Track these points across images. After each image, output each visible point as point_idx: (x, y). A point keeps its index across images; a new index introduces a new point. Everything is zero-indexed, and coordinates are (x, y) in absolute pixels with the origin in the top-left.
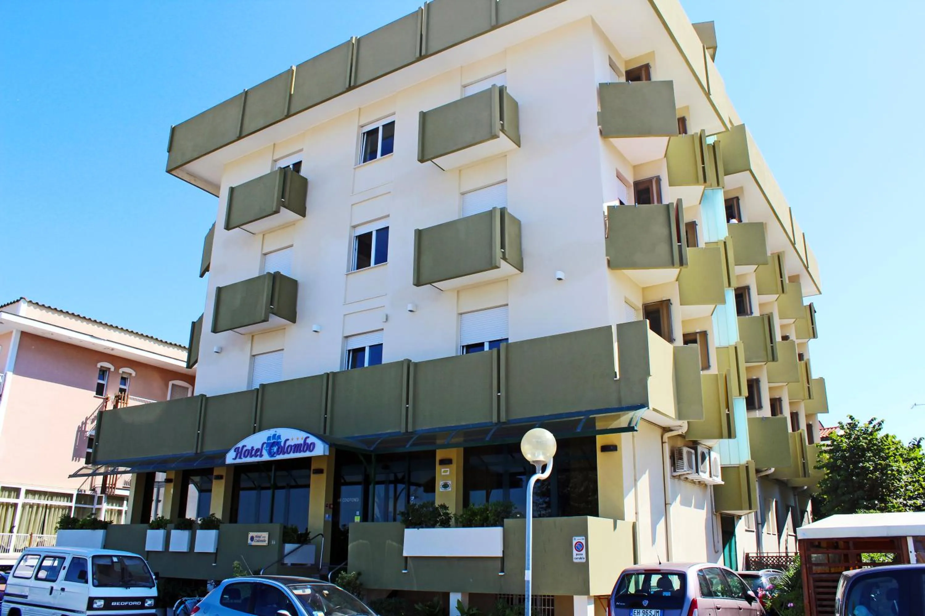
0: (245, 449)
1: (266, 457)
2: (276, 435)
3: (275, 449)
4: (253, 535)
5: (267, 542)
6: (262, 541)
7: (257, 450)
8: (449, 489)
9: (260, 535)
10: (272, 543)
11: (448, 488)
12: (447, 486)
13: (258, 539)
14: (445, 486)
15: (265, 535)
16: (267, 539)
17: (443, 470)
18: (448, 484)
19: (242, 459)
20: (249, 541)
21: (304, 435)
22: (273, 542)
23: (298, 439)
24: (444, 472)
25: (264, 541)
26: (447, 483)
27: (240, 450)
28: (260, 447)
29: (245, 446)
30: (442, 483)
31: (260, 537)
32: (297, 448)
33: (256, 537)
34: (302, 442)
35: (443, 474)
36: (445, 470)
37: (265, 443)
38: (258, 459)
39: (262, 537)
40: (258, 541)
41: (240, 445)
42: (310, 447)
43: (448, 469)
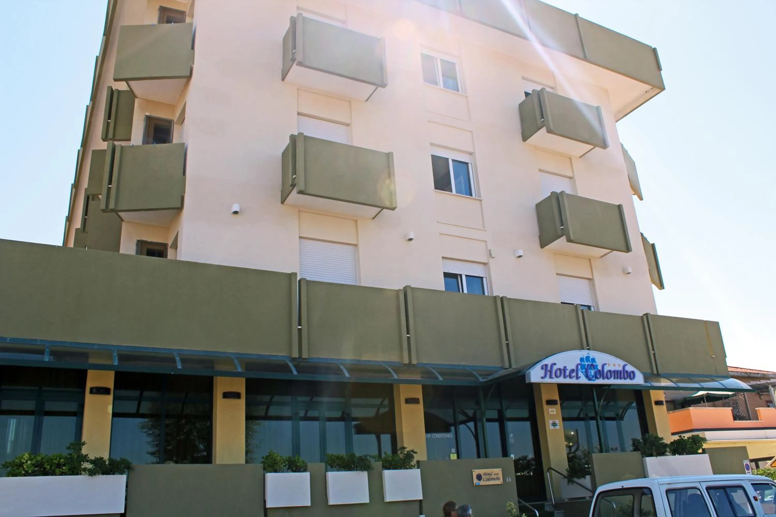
0: (555, 368)
1: (583, 380)
2: (589, 357)
3: (592, 372)
4: (481, 473)
5: (501, 480)
6: (493, 479)
7: (573, 371)
8: (558, 427)
9: (490, 473)
10: (507, 481)
11: (556, 427)
12: (556, 424)
13: (488, 477)
14: (554, 424)
15: (498, 471)
16: (501, 476)
17: (550, 410)
18: (556, 422)
19: (553, 378)
20: (475, 481)
21: (622, 363)
22: (509, 480)
23: (614, 365)
24: (551, 411)
25: (498, 479)
26: (554, 422)
27: (549, 368)
28: (574, 367)
29: (555, 364)
30: (551, 422)
31: (490, 474)
32: (617, 374)
33: (485, 474)
34: (620, 369)
35: (550, 413)
36: (552, 410)
37: (579, 364)
38: (573, 381)
39: (493, 474)
40: (488, 480)
41: (548, 361)
42: (631, 375)
43: (554, 409)
